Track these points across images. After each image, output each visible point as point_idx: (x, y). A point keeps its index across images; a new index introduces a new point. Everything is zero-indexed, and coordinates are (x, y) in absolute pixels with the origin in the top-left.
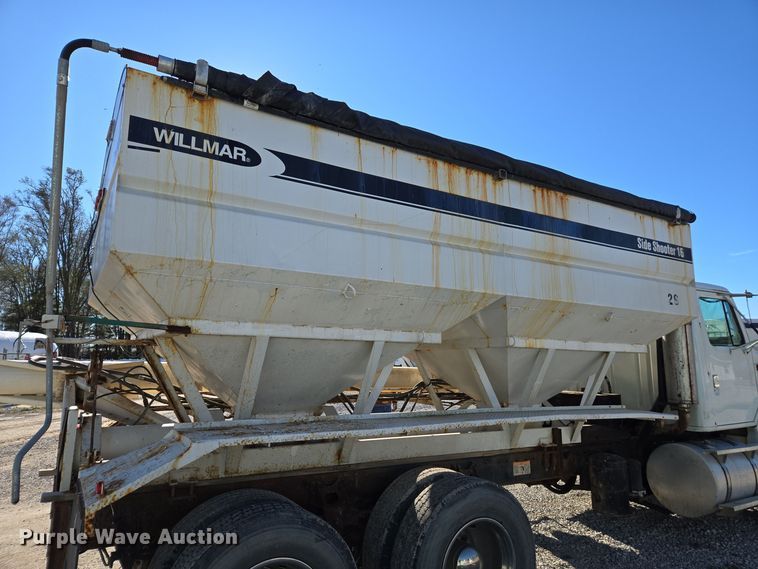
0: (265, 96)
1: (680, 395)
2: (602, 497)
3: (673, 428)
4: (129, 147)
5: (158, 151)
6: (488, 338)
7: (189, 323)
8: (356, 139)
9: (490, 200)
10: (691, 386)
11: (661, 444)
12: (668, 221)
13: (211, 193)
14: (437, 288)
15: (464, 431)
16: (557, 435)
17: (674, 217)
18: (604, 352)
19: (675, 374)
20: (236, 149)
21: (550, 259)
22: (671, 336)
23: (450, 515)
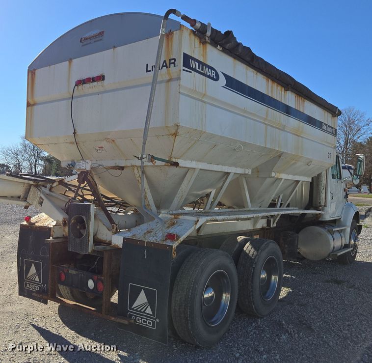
0: (228, 44)
1: (320, 203)
2: (286, 252)
3: (313, 219)
4: (183, 70)
5: (191, 72)
6: (258, 172)
7: (179, 161)
8: (246, 66)
9: (283, 102)
10: (325, 199)
11: (306, 227)
12: (332, 114)
13: (204, 95)
14: (265, 147)
15: (238, 220)
16: (269, 222)
17: (335, 113)
18: (297, 181)
19: (319, 193)
20: (213, 71)
21: (297, 134)
22: (319, 176)
23: (264, 254)
